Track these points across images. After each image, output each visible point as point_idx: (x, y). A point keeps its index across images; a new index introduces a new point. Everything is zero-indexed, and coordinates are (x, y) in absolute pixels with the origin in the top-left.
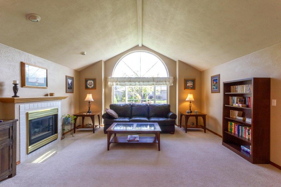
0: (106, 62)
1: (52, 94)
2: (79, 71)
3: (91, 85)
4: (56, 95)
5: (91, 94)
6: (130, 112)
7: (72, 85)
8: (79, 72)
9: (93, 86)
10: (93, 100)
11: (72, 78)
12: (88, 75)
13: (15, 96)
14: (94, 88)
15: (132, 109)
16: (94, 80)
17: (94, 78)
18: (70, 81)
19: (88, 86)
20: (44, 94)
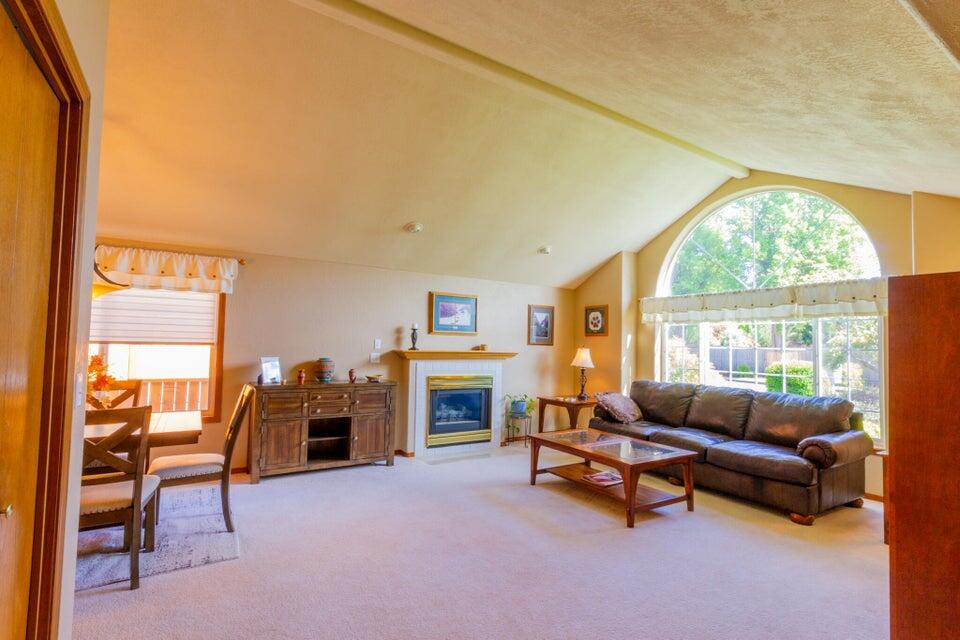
0: (638, 255)
1: (483, 347)
2: (573, 288)
3: (596, 325)
4: (489, 349)
5: (588, 350)
6: (682, 413)
7: (547, 325)
8: (572, 293)
9: (600, 325)
10: (593, 366)
11: (551, 310)
12: (594, 298)
13: (414, 348)
14: (603, 332)
15: (691, 401)
16: (603, 310)
17: (604, 303)
18: (540, 317)
19: (591, 327)
20: (471, 347)
